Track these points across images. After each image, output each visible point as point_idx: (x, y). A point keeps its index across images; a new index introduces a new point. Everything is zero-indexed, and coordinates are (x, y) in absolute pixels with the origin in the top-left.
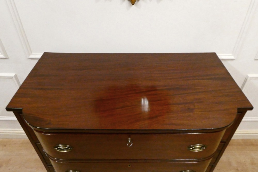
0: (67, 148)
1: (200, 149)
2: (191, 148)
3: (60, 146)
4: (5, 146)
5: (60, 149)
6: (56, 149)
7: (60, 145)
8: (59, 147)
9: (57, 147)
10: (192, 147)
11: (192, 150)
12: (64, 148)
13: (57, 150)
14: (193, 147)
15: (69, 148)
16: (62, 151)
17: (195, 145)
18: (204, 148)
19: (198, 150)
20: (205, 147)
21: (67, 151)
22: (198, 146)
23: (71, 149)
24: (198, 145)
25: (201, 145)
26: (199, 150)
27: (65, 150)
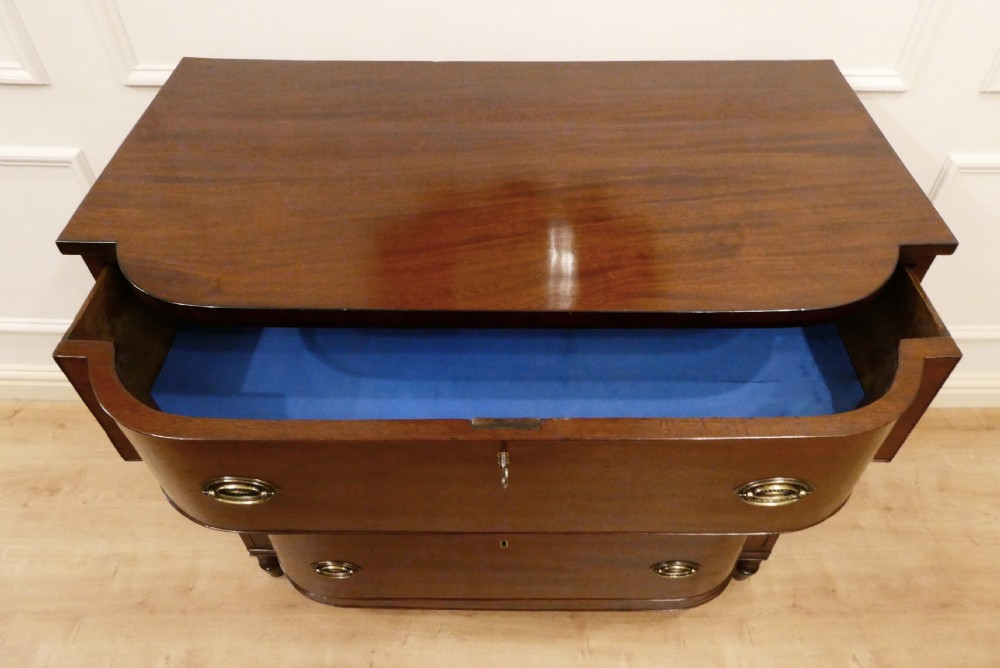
0: (254, 489)
1: (783, 497)
2: (750, 494)
3: (228, 483)
4: (62, 426)
5: (227, 492)
6: (212, 493)
7: (227, 479)
8: (222, 488)
9: (213, 487)
10: (753, 490)
11: (753, 499)
12: (244, 490)
13: (217, 496)
14: (758, 487)
15: (261, 489)
16: (236, 500)
17: (766, 478)
18: (803, 493)
19: (775, 502)
20: (804, 489)
21: (254, 500)
22: (778, 485)
23: (269, 496)
24: (780, 480)
25: (791, 480)
26: (782, 500)
27: (249, 497)
